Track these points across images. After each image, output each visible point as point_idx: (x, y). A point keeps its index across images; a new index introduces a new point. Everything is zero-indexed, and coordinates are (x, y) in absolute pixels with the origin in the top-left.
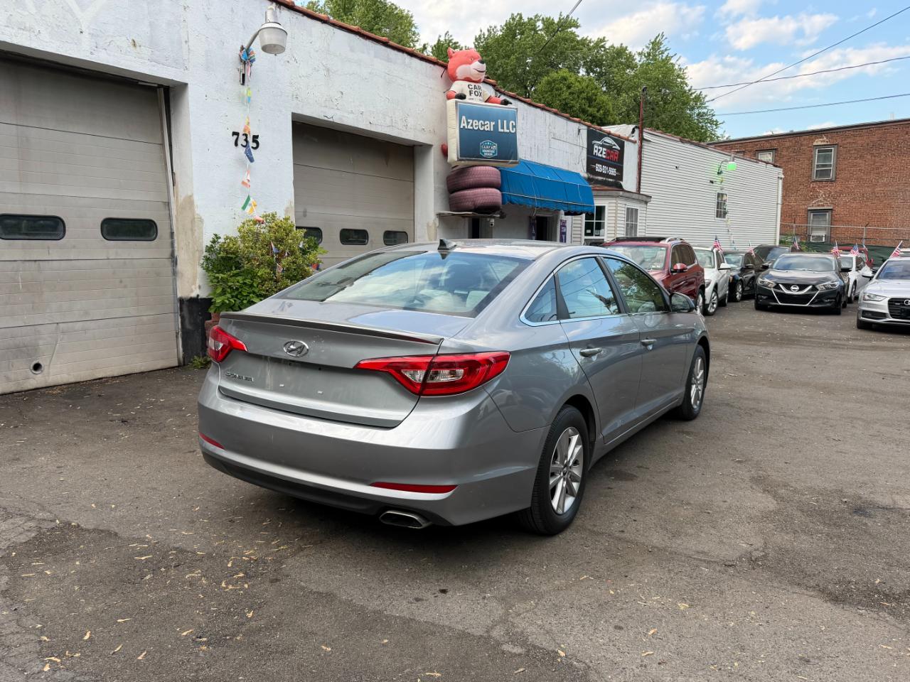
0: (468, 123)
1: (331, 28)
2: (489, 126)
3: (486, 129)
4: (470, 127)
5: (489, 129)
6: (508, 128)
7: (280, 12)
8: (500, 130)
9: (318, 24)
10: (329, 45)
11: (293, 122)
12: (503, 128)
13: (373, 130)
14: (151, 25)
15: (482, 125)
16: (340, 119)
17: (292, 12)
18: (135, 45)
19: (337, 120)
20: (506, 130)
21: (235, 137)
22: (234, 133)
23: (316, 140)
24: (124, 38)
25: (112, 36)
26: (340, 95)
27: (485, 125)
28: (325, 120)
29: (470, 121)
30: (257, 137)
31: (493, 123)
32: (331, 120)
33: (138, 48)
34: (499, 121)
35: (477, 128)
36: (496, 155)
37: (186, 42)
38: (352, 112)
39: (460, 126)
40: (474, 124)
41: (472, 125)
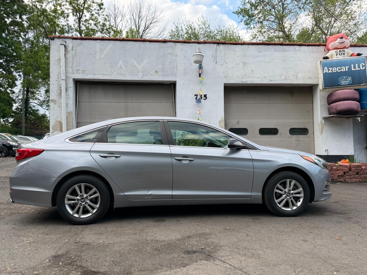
0: (329, 70)
1: (247, 46)
2: (344, 69)
3: (342, 71)
4: (330, 71)
5: (344, 70)
6: (359, 67)
7: (219, 46)
8: (353, 69)
9: (240, 46)
10: (245, 53)
11: (224, 87)
12: (355, 67)
13: (272, 83)
14: (163, 65)
15: (339, 69)
16: (251, 81)
17: (225, 45)
18: (157, 72)
19: (248, 82)
20: (357, 69)
21: (196, 96)
22: (195, 95)
23: (246, 92)
24: (153, 71)
25: (149, 71)
26: (251, 72)
27: (341, 69)
28: (242, 84)
29: (331, 69)
30: (206, 95)
31: (347, 67)
32: (246, 83)
33: (158, 73)
34: (352, 65)
35: (336, 71)
36: (351, 83)
37: (176, 67)
38: (259, 78)
39: (323, 72)
40: (333, 70)
41: (332, 70)
